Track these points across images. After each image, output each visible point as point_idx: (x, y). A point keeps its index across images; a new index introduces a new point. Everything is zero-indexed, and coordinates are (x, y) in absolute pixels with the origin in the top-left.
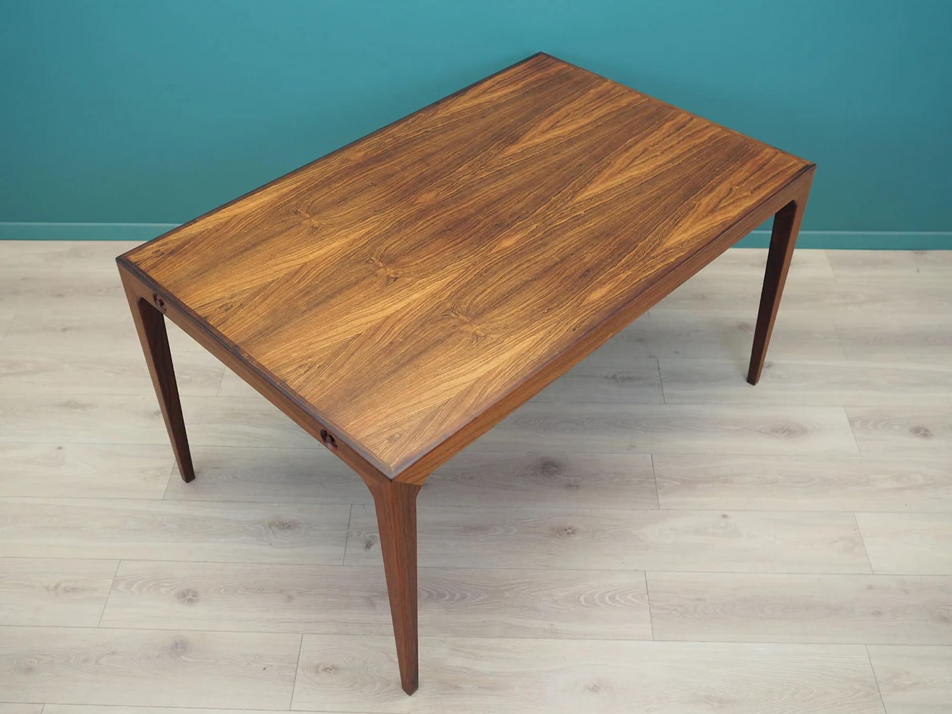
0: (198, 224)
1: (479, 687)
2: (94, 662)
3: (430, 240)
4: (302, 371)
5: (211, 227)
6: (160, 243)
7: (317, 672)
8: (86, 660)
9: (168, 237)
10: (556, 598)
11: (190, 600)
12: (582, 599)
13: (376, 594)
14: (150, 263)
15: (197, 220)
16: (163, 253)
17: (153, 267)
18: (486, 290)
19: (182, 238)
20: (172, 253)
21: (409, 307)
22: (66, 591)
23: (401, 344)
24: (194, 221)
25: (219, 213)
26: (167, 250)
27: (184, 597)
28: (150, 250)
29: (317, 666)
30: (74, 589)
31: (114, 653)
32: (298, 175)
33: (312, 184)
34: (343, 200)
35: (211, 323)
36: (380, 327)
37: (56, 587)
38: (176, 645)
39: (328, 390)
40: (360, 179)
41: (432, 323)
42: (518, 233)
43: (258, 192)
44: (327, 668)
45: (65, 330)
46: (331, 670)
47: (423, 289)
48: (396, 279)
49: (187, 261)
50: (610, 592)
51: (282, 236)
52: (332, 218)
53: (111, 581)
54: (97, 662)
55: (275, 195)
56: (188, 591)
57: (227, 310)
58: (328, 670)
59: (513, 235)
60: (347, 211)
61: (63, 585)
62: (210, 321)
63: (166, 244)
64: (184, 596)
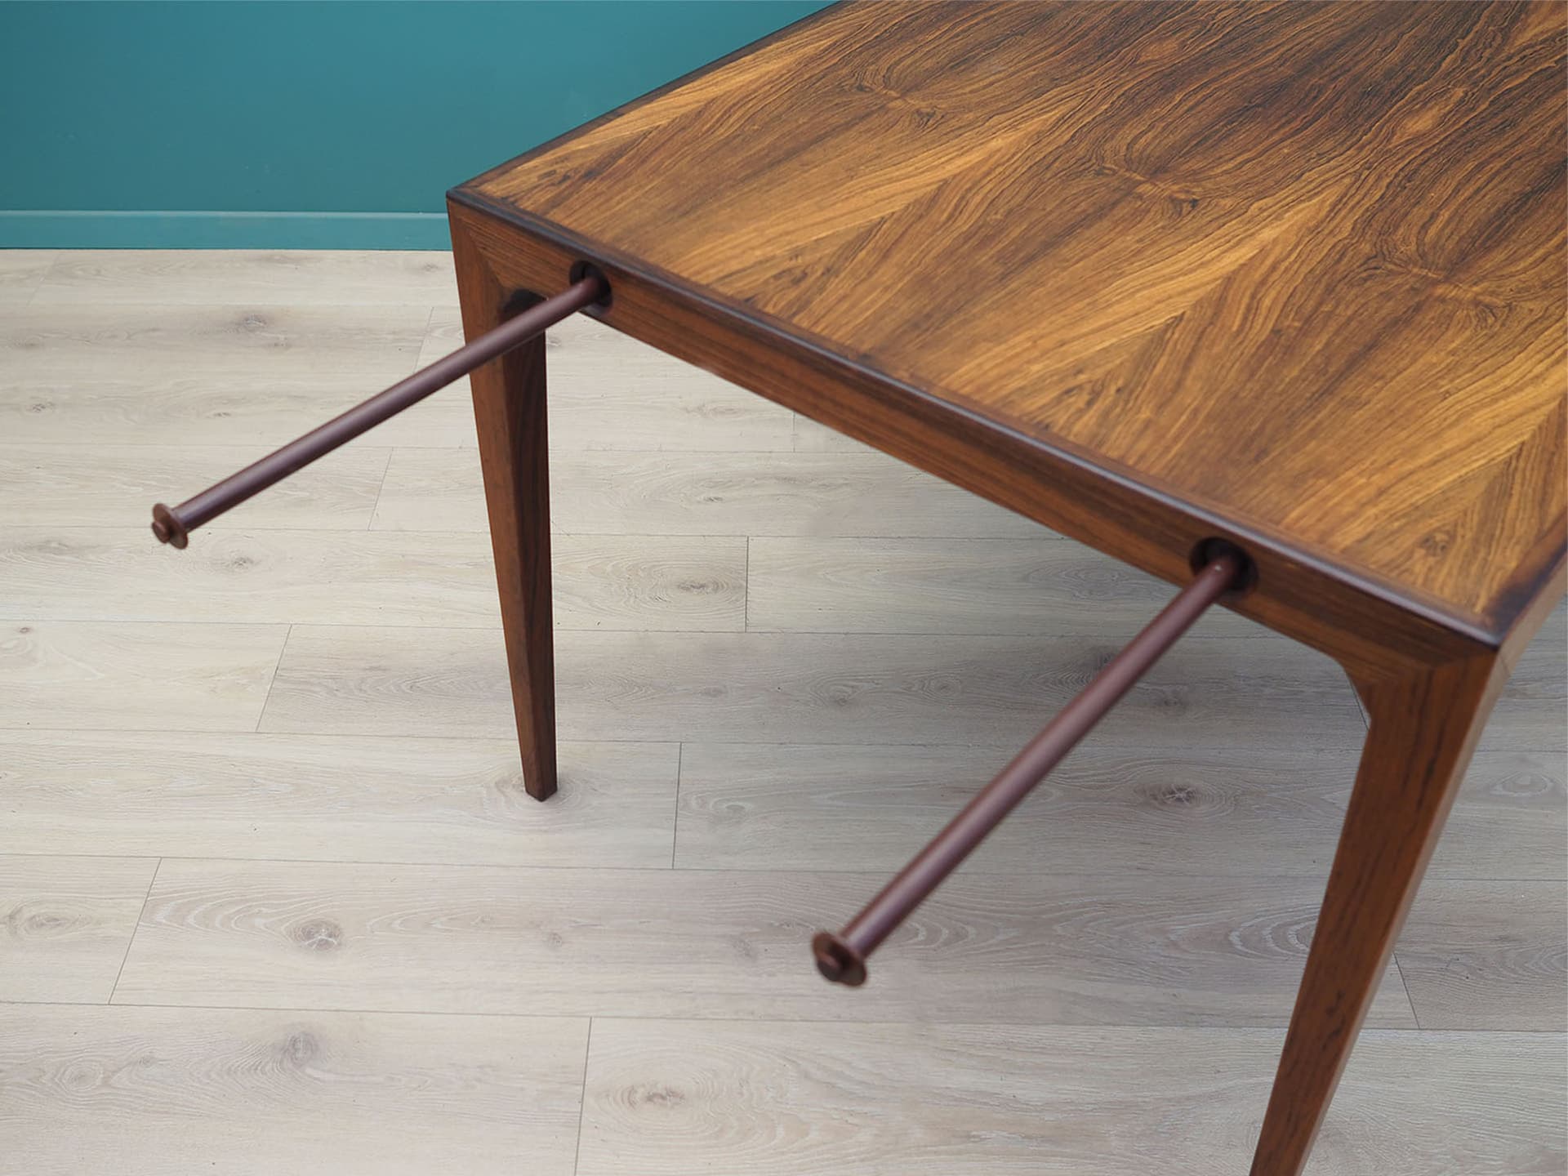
0: (625, 118)
1: (1023, 1138)
2: (98, 1082)
3: (1225, 125)
4: (1080, 401)
5: (664, 122)
6: (549, 156)
7: (632, 1104)
8: (80, 1078)
9: (564, 146)
10: (1173, 937)
11: (323, 945)
12: (1234, 937)
13: (755, 930)
14: (543, 197)
15: (620, 111)
16: (566, 178)
17: (554, 203)
18: (1438, 215)
19: (601, 146)
20: (590, 174)
21: (1265, 258)
22: (36, 923)
23: (1303, 332)
24: (616, 113)
25: (667, 96)
26: (576, 170)
27: (309, 938)
28: (530, 171)
29: (632, 1090)
30: (55, 921)
31: (146, 1061)
32: (823, 23)
33: (868, 36)
34: (961, 63)
35: (769, 309)
36: (1222, 299)
37: (11, 917)
38: (294, 1041)
39: (1176, 439)
40: (977, 24)
41: (1351, 285)
42: (1429, 105)
43: (746, 55)
44: (655, 1095)
45: (39, 407)
46: (663, 1098)
47: (1276, 219)
48: (1194, 203)
49: (637, 190)
50: (1297, 923)
51: (853, 133)
52: (957, 96)
53: (139, 904)
54: (106, 1083)
55: (789, 59)
56: (318, 925)
57: (797, 282)
58: (658, 1100)
59: (1418, 111)
60: (987, 81)
61: (26, 914)
62: (765, 305)
63: (566, 158)
64: (309, 935)
